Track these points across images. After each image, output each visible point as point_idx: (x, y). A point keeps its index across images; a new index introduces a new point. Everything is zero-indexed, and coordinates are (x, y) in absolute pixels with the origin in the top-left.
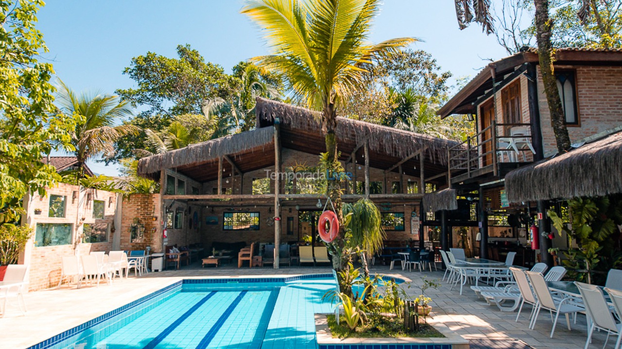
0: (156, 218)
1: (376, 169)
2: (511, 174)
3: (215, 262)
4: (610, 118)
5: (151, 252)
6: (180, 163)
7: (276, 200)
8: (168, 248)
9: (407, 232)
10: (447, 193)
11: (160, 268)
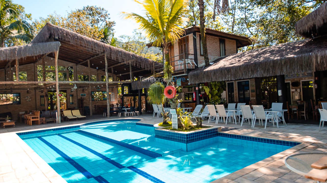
1: (93, 69)
3: (13, 124)
7: (57, 85)
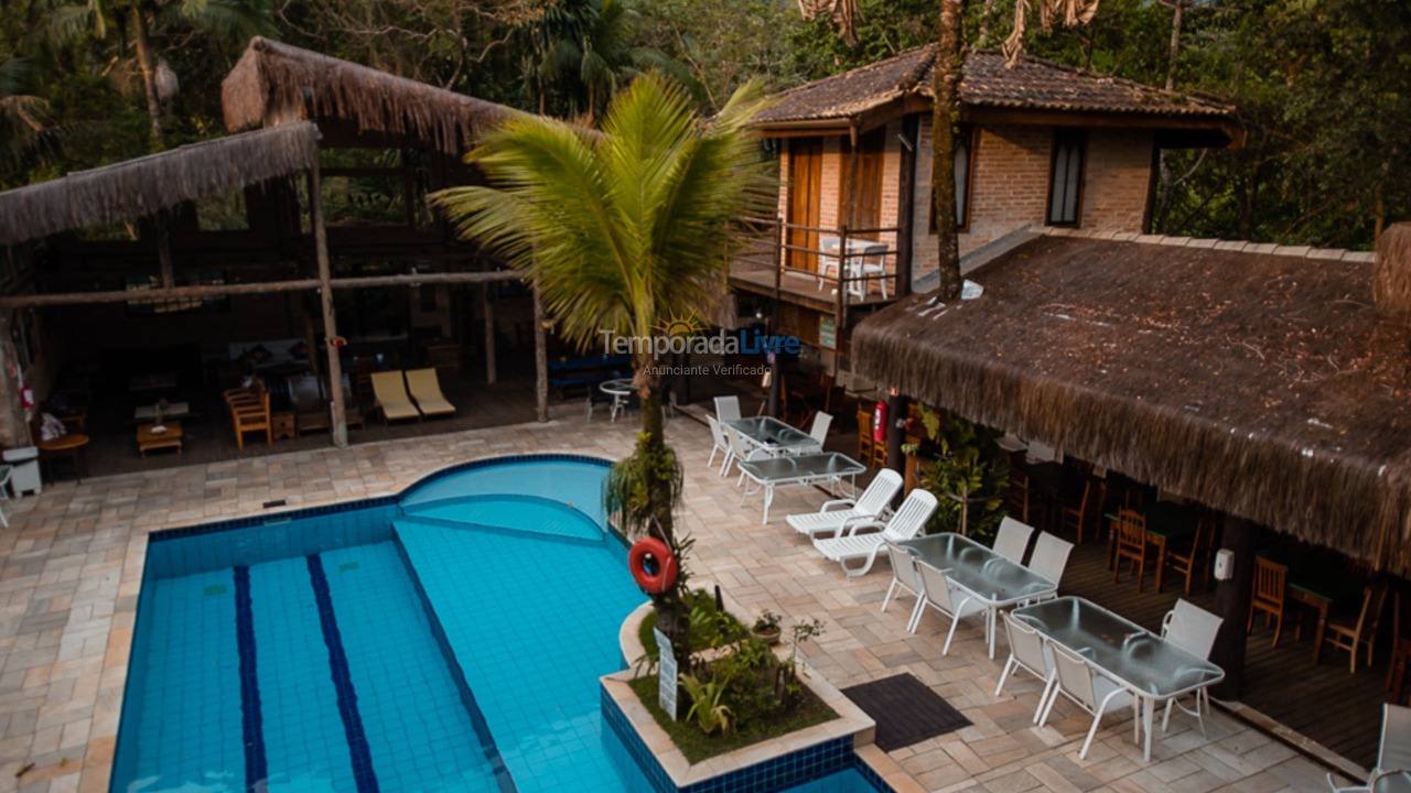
4: (1010, 215)
11: (35, 484)
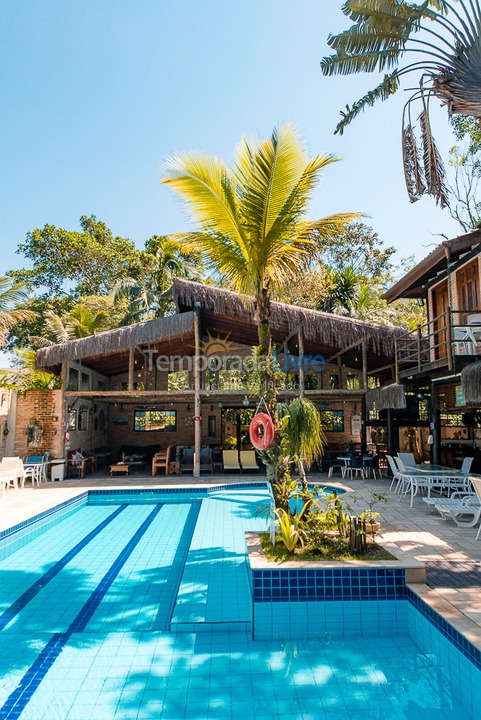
0: (57, 418)
2: (468, 369)
3: (125, 469)
5: (51, 458)
6: (85, 354)
7: (197, 397)
8: (70, 454)
9: (347, 432)
10: (394, 389)
11: (61, 477)
